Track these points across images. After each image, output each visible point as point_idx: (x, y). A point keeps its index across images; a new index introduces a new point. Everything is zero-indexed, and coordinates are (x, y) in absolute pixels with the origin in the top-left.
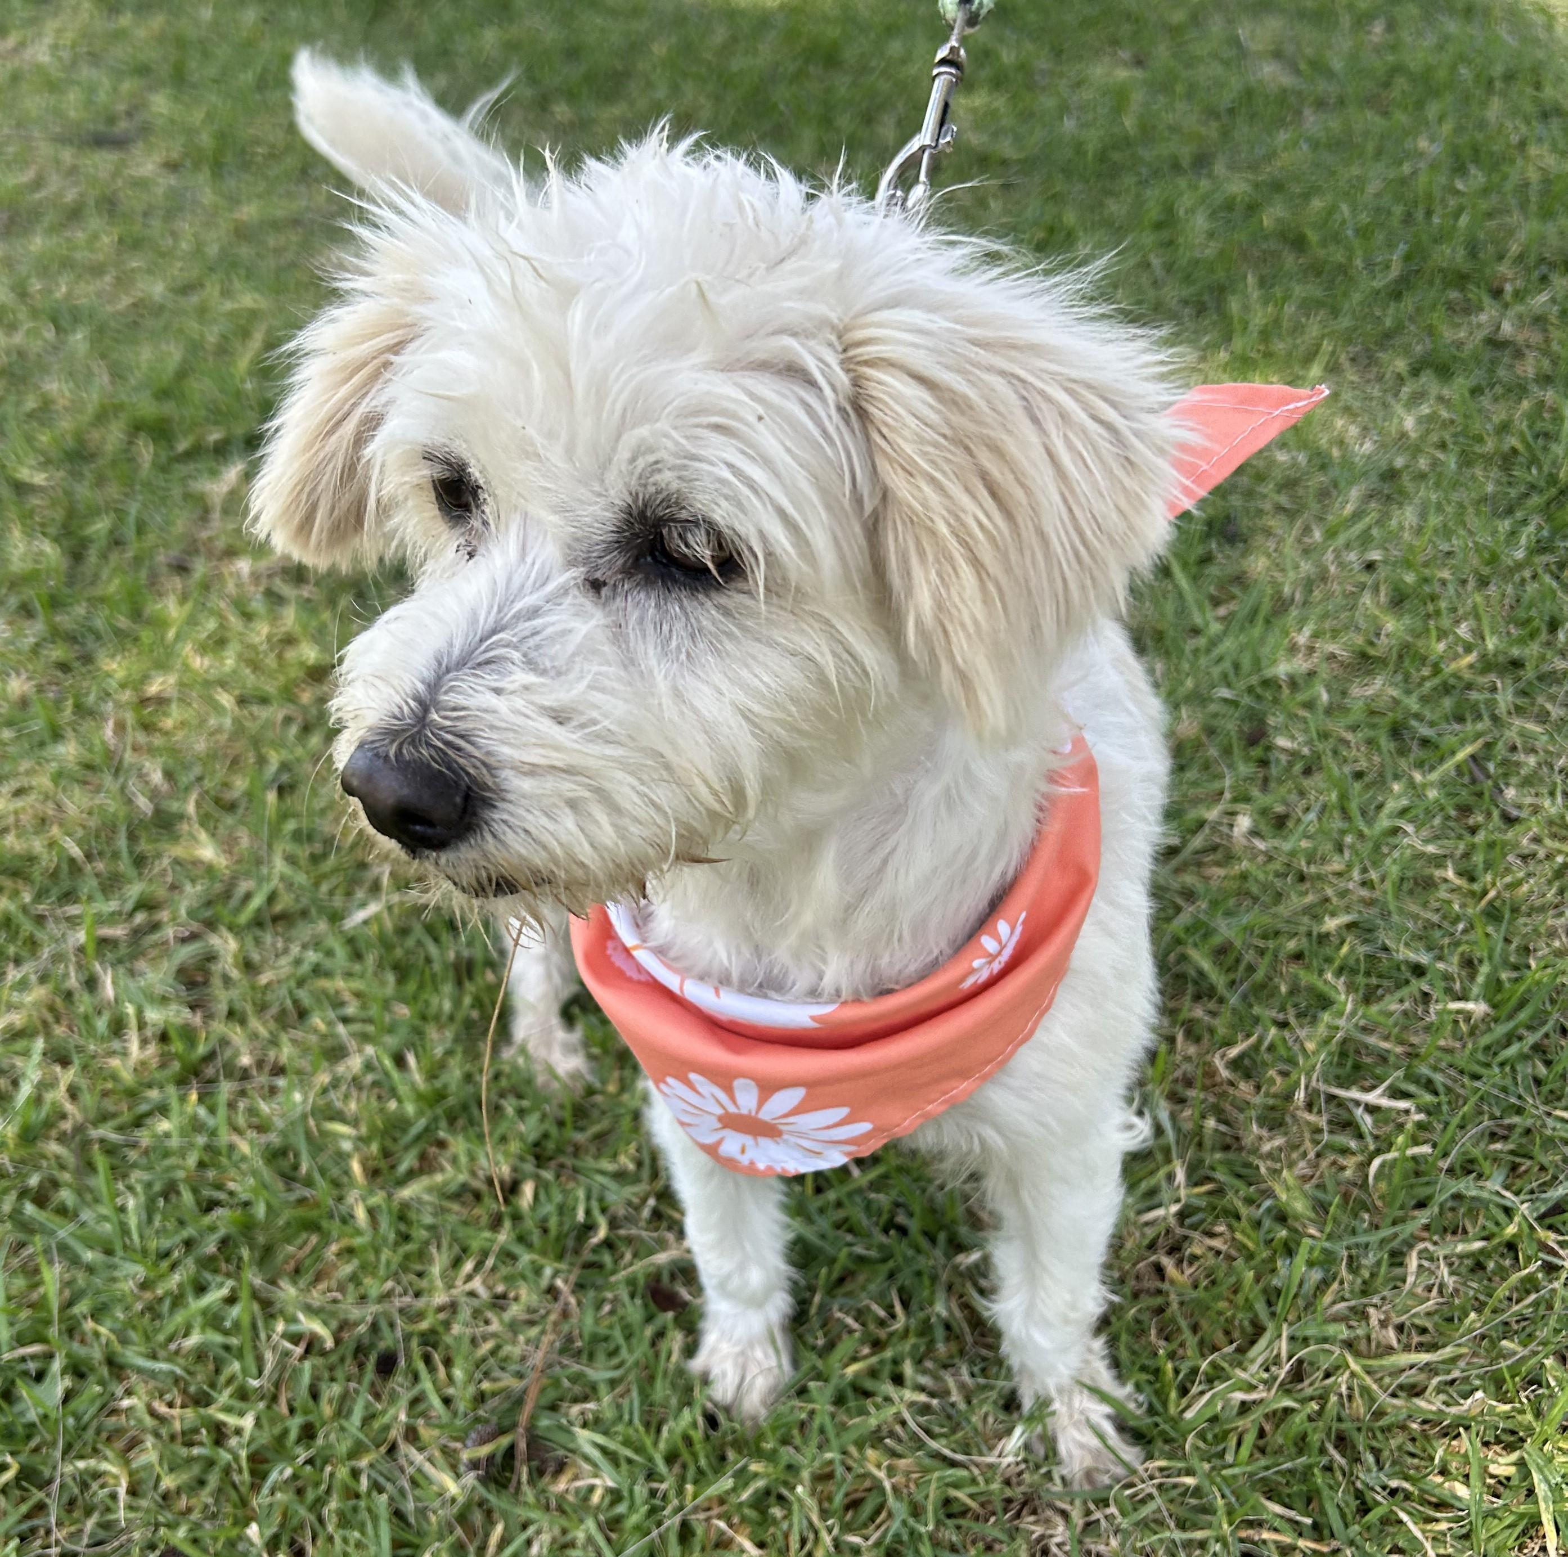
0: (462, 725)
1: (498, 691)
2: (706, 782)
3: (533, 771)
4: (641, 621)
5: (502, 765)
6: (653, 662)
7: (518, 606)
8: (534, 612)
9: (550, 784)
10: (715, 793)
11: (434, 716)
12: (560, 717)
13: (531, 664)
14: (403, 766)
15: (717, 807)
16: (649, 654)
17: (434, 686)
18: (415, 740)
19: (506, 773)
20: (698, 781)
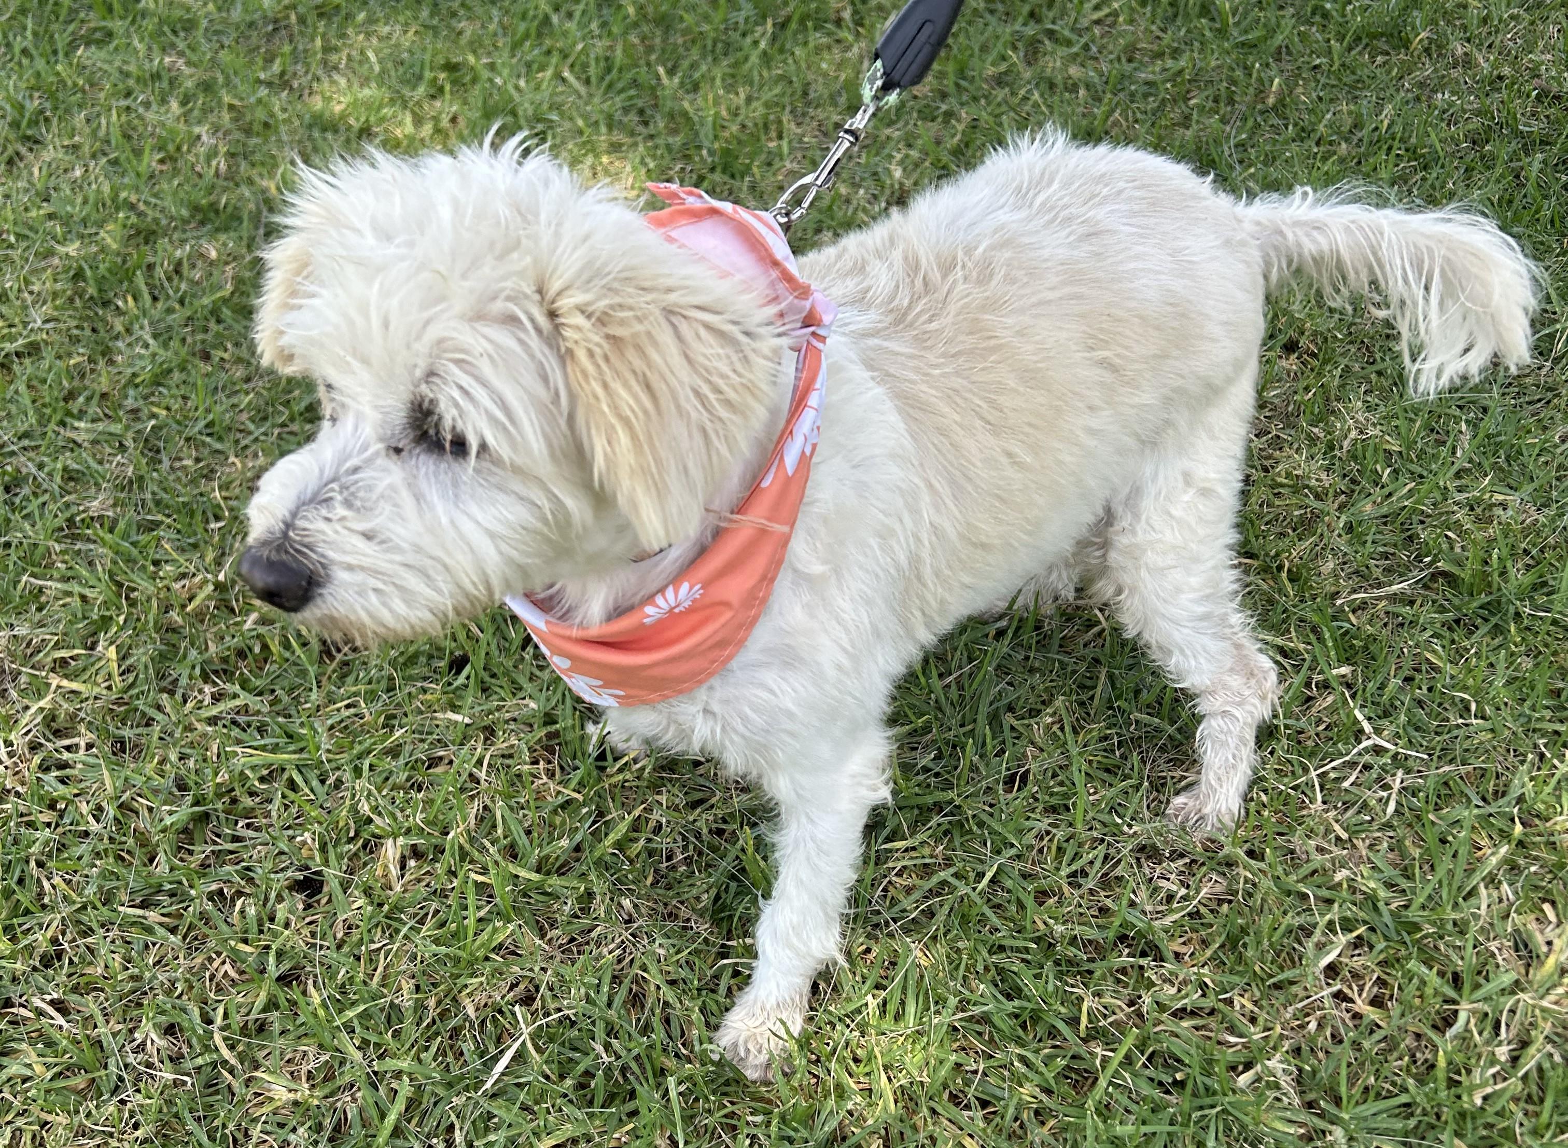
0: (306, 540)
1: (328, 520)
2: (468, 576)
3: (350, 568)
4: (426, 474)
5: (332, 562)
6: (435, 499)
7: (348, 465)
8: (356, 470)
9: (359, 577)
10: (474, 584)
11: (291, 534)
12: (368, 536)
13: (348, 504)
14: (271, 565)
15: (476, 593)
16: (433, 495)
17: (294, 515)
18: (280, 548)
19: (335, 568)
20: (463, 576)
